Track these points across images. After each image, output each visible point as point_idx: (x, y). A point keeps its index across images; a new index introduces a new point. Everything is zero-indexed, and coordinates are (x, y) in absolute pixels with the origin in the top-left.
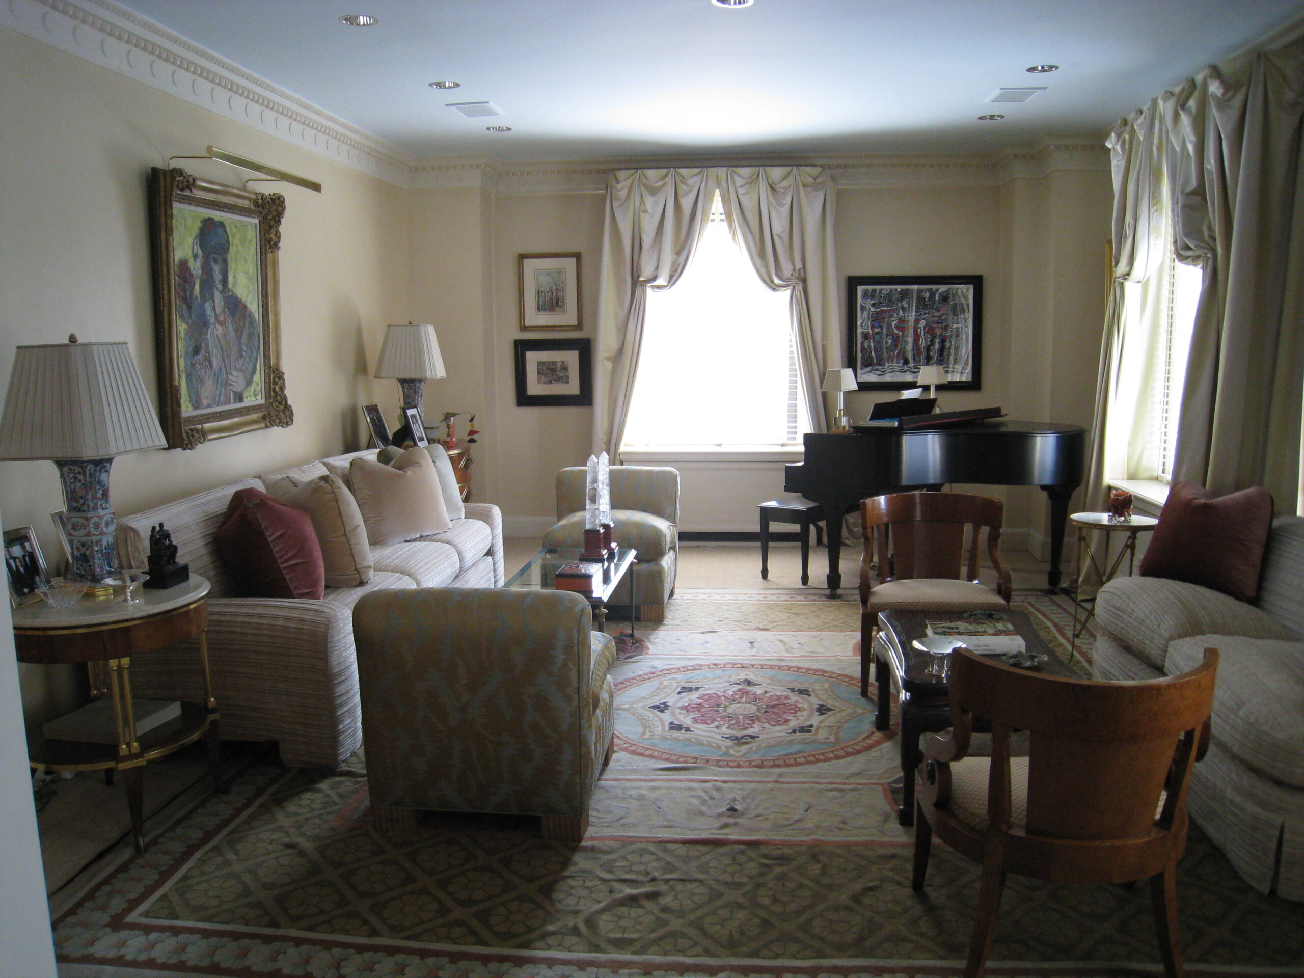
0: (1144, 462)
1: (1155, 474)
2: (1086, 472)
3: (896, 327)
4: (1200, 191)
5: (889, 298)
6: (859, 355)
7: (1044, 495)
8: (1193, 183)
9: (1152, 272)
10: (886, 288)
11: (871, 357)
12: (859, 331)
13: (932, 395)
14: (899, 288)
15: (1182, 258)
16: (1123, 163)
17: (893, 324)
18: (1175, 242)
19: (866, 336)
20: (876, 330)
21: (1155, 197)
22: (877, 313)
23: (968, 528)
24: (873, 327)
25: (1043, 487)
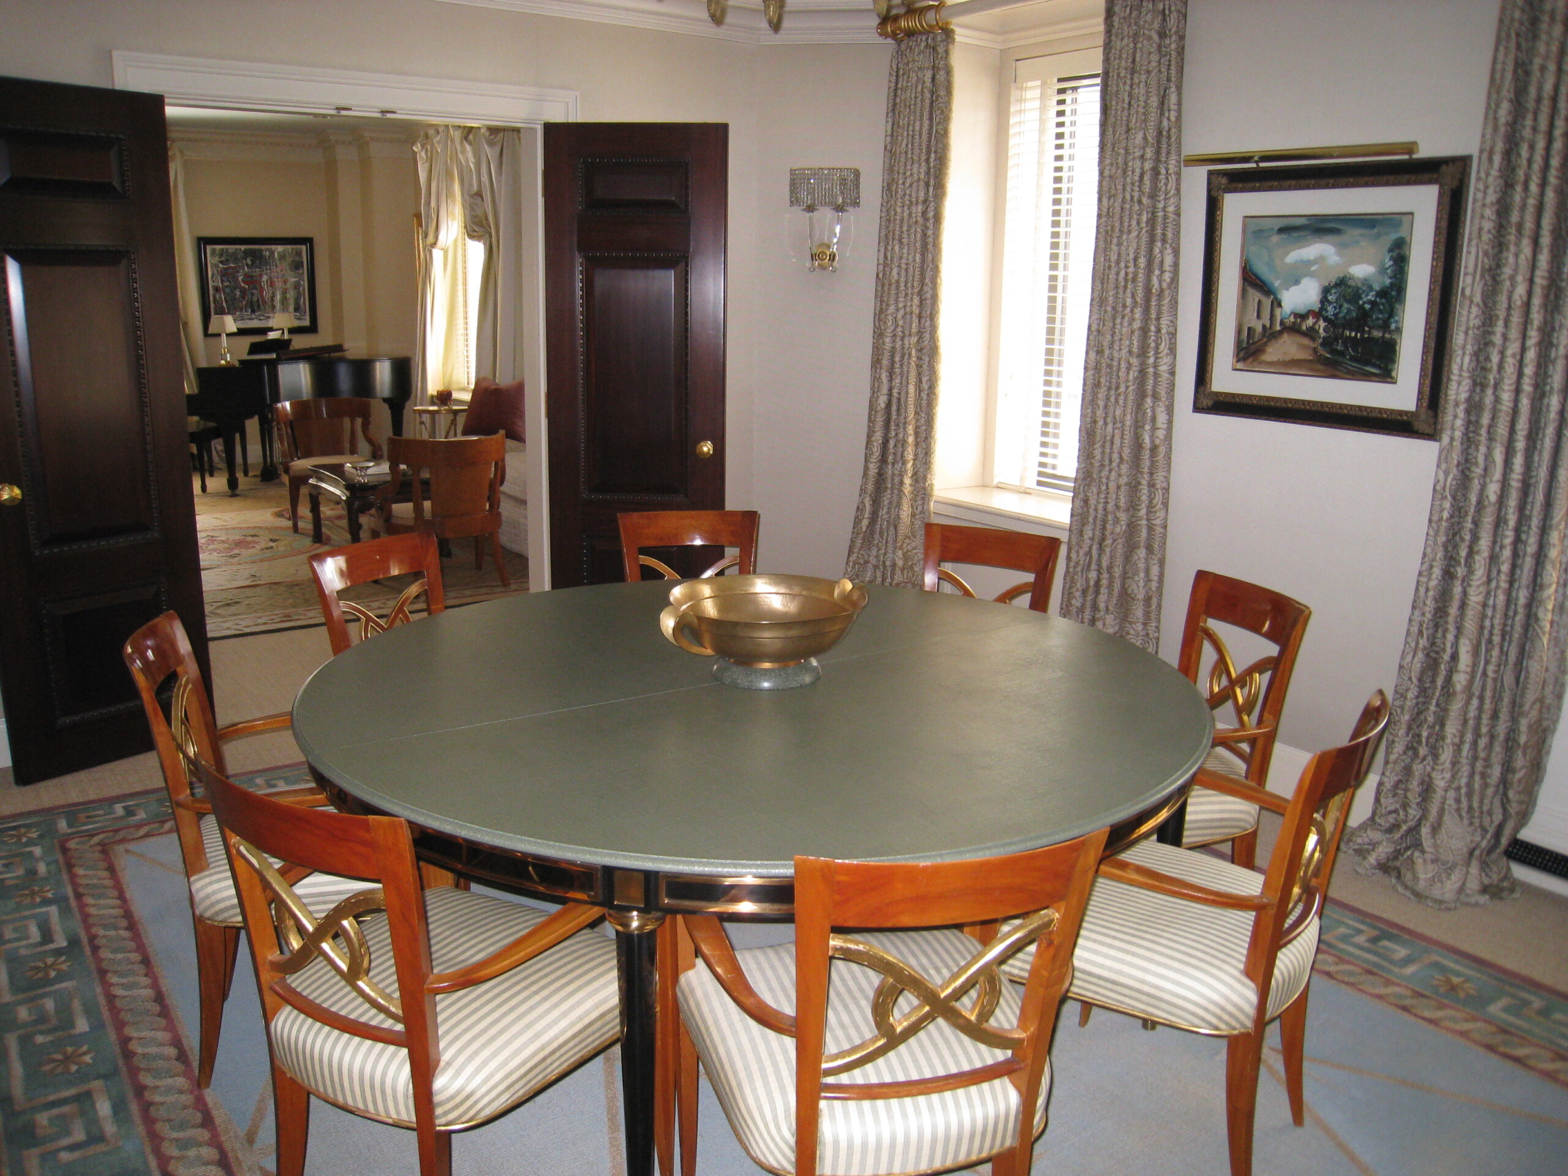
0: (454, 378)
1: (462, 386)
2: (414, 384)
3: (243, 281)
4: (479, 194)
5: (234, 256)
6: (212, 305)
7: (386, 406)
8: (475, 188)
9: (450, 243)
10: (231, 248)
11: (222, 307)
12: (211, 284)
13: (286, 336)
14: (243, 247)
15: (471, 237)
16: (427, 165)
17: (240, 279)
18: (466, 227)
19: (217, 289)
20: (226, 284)
21: (450, 194)
22: (226, 269)
23: (347, 421)
24: (222, 281)
25: (385, 400)
